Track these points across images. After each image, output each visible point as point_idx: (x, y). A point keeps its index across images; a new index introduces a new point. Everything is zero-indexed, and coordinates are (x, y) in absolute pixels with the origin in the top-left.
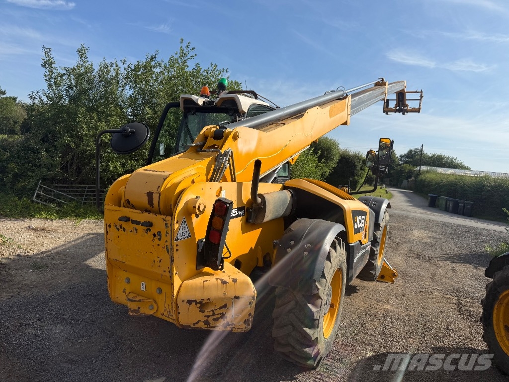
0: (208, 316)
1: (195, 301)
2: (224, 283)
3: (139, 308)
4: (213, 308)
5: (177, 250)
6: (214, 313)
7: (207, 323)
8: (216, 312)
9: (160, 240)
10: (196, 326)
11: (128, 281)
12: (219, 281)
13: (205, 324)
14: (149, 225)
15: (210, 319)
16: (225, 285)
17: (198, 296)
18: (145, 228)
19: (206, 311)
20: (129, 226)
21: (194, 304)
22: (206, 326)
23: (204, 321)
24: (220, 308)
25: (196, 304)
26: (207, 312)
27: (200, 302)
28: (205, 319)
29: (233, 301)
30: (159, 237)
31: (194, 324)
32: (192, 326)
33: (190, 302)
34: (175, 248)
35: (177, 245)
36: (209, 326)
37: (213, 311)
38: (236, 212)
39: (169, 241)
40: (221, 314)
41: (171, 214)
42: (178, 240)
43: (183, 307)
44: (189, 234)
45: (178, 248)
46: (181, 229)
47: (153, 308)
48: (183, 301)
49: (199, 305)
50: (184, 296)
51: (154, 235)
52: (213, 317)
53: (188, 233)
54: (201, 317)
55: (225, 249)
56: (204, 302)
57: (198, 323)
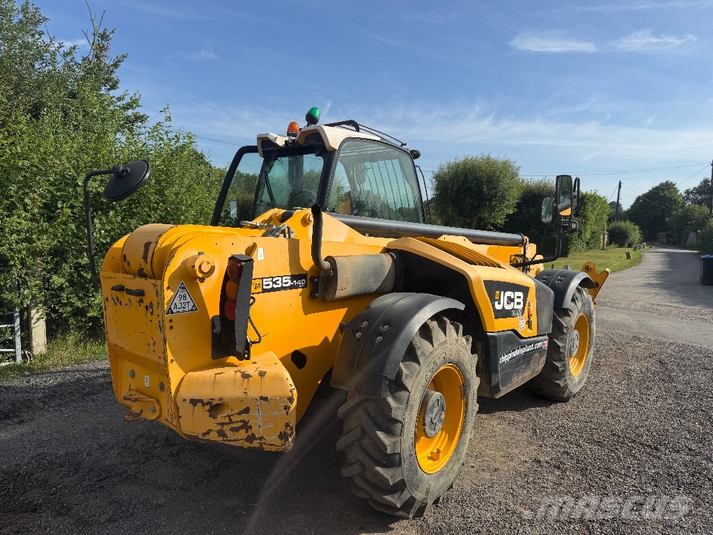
0: (222, 424)
1: (201, 401)
2: (246, 376)
3: (142, 411)
4: (229, 413)
5: (171, 327)
6: (230, 420)
7: (221, 433)
8: (234, 419)
9: (152, 314)
10: (207, 437)
11: (133, 375)
12: (239, 374)
13: (219, 436)
14: (141, 293)
15: (226, 429)
16: (246, 380)
17: (205, 394)
18: (138, 298)
19: (219, 416)
20: (124, 297)
21: (199, 405)
22: (221, 438)
23: (218, 431)
24: (240, 413)
25: (203, 405)
26: (221, 418)
27: (208, 403)
28: (219, 427)
29: (258, 403)
30: (151, 310)
31: (204, 434)
32: (201, 437)
33: (194, 402)
34: (167, 325)
35: (171, 321)
36: (225, 439)
37: (229, 416)
38: (289, 281)
39: (161, 314)
40: (241, 421)
41: (160, 277)
42: (172, 313)
43: (185, 409)
44: (194, 305)
45: (172, 324)
46: (177, 298)
47: (154, 411)
48: (184, 400)
49: (207, 407)
50: (186, 393)
51: (147, 308)
52: (231, 426)
53: (191, 304)
54: (212, 424)
55: (250, 330)
56: (214, 403)
57: (208, 432)
